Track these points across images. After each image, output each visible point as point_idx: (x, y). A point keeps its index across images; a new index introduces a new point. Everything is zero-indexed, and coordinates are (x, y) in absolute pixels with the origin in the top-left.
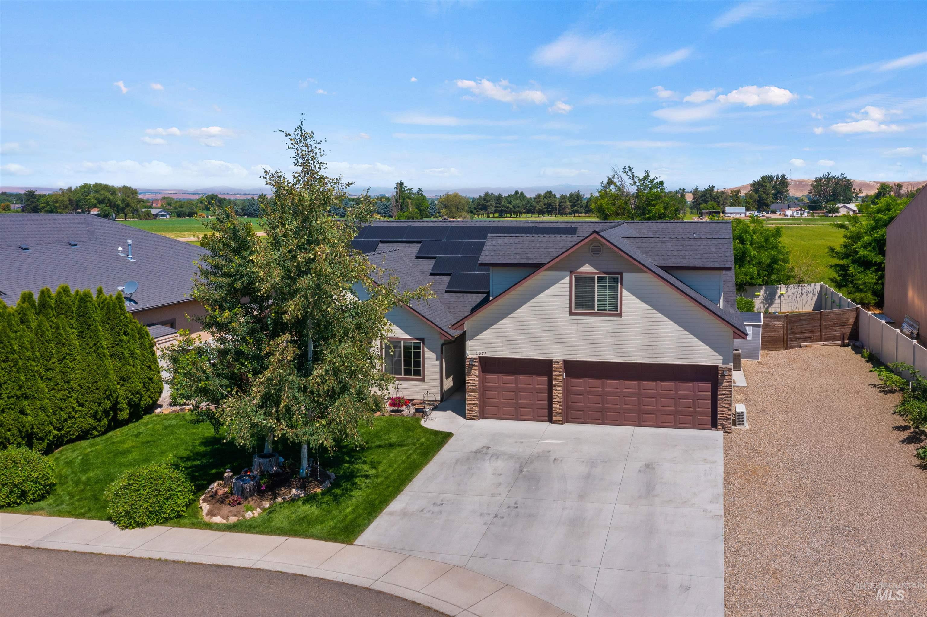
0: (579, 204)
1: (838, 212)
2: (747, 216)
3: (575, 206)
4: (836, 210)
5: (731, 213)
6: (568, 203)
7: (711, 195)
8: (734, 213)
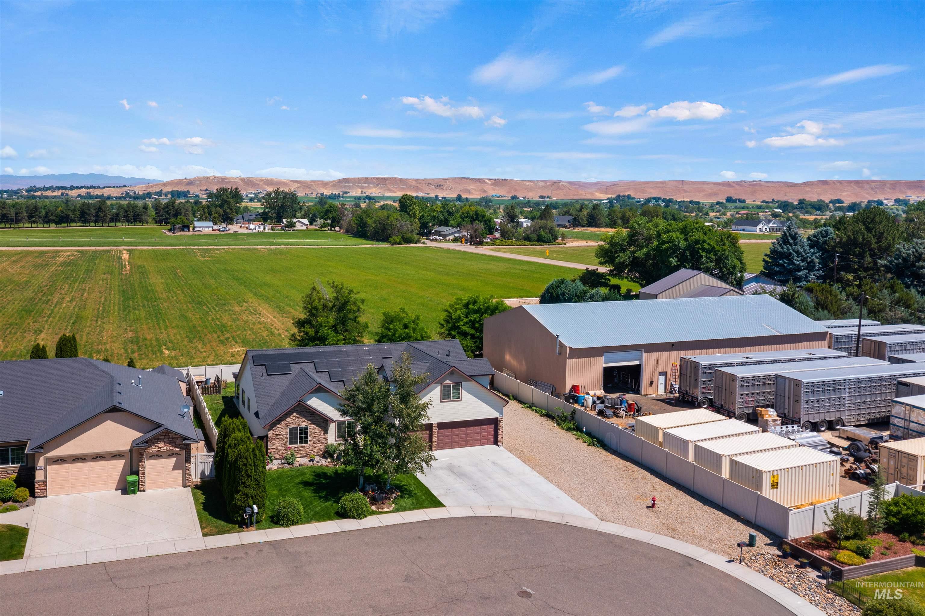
0: (37, 215)
1: (295, 227)
2: (215, 230)
3: (33, 217)
4: (291, 225)
5: (200, 227)
6: (25, 214)
7: (173, 207)
8: (203, 227)
